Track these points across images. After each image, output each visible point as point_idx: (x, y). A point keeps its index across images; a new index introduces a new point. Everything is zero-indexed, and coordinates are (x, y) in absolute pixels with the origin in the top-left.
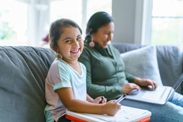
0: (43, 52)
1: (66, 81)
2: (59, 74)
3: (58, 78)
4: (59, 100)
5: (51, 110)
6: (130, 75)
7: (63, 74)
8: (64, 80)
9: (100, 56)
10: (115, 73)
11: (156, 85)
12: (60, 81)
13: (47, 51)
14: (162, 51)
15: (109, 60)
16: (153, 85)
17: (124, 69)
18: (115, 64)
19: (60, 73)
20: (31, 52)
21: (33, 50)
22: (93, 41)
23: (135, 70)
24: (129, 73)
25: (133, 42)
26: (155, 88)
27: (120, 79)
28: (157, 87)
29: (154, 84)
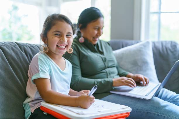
0: (27, 47)
1: (44, 72)
2: (38, 65)
3: (37, 69)
4: (37, 92)
5: (29, 102)
6: (122, 71)
7: (42, 65)
8: (42, 71)
9: (88, 52)
10: (105, 69)
11: (147, 81)
12: (38, 71)
13: (32, 47)
14: (160, 46)
15: (97, 55)
16: (144, 80)
17: (115, 65)
18: (104, 60)
19: (39, 63)
20: (13, 47)
21: (17, 45)
22: (83, 37)
23: (129, 66)
24: (123, 69)
25: (132, 38)
26: (147, 83)
27: (110, 74)
28: (148, 83)
29: (146, 80)
